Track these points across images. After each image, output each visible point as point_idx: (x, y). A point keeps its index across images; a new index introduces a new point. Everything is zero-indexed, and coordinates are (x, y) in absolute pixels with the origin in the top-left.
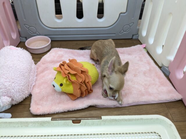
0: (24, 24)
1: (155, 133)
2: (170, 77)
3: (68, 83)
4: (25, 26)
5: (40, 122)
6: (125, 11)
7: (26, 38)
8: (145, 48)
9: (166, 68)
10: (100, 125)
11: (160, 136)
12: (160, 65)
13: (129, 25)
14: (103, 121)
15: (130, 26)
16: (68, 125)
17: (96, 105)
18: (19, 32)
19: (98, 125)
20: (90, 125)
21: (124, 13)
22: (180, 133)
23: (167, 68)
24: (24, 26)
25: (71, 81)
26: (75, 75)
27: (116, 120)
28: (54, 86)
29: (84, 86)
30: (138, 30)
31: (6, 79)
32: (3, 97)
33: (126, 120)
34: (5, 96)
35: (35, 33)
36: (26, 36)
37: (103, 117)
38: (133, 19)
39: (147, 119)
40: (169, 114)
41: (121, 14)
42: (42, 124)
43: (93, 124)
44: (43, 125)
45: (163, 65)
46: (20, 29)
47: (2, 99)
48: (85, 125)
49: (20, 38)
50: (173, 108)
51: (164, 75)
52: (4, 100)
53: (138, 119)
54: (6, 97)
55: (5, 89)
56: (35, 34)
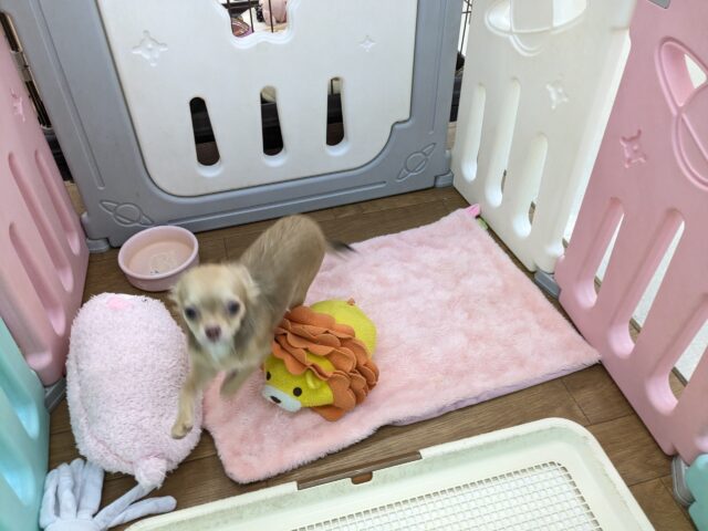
0: (101, 201)
1: (552, 463)
2: (561, 300)
3: (318, 383)
4: (104, 206)
5: (272, 499)
6: (406, 116)
7: (107, 240)
8: (478, 217)
9: (548, 276)
10: (421, 472)
11: (564, 468)
12: (531, 269)
13: (421, 152)
14: (426, 462)
15: (424, 154)
16: (342, 492)
17: (394, 422)
18: (82, 225)
19: (415, 474)
20: (396, 480)
21: (405, 121)
22: (608, 452)
23: (550, 277)
24: (101, 206)
25: (325, 376)
26: (328, 357)
27: (456, 454)
28: (276, 400)
29: (360, 376)
30: (450, 160)
31: (141, 411)
32: (147, 462)
33: (480, 448)
34: (147, 457)
35: (137, 221)
36: (107, 236)
37: (424, 452)
38: (431, 133)
39: (529, 434)
40: (576, 407)
41: (397, 126)
42: (277, 504)
43: (403, 476)
44: (280, 507)
45: (537, 267)
46: (84, 216)
47: (144, 467)
48: (385, 481)
49: (88, 244)
50: (583, 387)
51: (547, 297)
52: (151, 470)
53: (508, 440)
54: (153, 460)
55: (148, 439)
56: (137, 224)
